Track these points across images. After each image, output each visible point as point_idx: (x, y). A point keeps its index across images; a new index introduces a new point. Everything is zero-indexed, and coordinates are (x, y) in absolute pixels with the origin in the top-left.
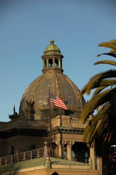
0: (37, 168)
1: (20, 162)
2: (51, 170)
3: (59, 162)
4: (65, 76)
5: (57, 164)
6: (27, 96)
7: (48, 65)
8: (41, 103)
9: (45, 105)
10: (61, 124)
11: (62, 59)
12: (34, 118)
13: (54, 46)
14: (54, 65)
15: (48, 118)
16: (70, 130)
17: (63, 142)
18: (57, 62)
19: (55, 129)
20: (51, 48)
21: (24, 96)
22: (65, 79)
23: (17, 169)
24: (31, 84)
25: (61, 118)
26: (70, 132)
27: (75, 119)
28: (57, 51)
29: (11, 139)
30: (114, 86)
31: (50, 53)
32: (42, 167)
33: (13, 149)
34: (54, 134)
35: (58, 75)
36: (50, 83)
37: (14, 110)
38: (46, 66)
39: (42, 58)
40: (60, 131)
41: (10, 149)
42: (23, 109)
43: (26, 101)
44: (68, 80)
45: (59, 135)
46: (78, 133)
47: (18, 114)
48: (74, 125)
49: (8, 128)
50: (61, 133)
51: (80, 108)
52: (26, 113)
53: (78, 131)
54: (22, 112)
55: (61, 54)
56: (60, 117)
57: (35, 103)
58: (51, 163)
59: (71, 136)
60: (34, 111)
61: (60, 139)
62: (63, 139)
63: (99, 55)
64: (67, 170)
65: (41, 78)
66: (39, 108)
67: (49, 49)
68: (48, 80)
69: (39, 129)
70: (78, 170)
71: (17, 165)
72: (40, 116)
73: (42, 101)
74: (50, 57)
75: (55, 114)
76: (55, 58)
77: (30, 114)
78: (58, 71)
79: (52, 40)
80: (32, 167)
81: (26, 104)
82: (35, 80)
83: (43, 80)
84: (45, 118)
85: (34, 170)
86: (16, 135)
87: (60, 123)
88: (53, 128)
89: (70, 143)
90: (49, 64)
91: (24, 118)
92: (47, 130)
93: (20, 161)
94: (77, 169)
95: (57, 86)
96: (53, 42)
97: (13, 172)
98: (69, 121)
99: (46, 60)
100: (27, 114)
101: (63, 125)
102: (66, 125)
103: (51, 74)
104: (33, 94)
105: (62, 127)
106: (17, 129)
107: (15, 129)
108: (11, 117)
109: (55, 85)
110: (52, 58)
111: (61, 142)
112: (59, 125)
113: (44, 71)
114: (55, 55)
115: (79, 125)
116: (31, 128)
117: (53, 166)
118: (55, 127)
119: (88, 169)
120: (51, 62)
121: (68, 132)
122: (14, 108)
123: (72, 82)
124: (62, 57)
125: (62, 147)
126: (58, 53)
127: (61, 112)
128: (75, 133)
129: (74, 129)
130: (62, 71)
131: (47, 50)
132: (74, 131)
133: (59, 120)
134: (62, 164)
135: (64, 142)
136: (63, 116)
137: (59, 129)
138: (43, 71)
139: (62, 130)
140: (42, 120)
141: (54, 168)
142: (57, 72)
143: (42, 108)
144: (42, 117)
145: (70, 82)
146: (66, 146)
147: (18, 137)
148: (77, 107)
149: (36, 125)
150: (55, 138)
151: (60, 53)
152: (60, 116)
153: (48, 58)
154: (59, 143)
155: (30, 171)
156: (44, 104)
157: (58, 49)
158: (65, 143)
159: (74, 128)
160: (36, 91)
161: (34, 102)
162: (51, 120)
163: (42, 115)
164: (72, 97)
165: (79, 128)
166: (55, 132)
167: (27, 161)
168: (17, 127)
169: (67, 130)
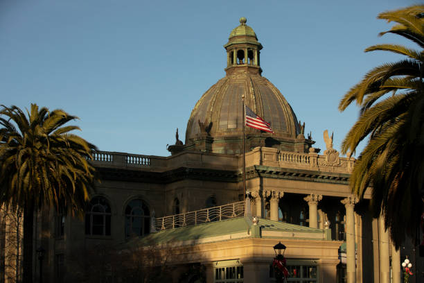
0: (235, 236)
1: (201, 226)
2: (262, 239)
3: (273, 226)
4: (265, 79)
5: (271, 230)
6: (200, 113)
7: (236, 61)
8: (225, 125)
9: (230, 129)
10: (261, 162)
11: (260, 51)
12: (212, 150)
13: (247, 28)
14: (246, 60)
15: (237, 152)
16: (277, 173)
17: (264, 193)
18: (251, 56)
19: (251, 170)
20: (241, 31)
21: (195, 113)
22: (266, 85)
23: (197, 237)
24: (207, 92)
25: (261, 151)
26: (276, 176)
27: (285, 153)
28: (252, 36)
29: (173, 186)
30: (398, 90)
31: (239, 41)
32: (245, 234)
33: (178, 203)
34: (249, 179)
35: (254, 77)
36: (241, 91)
37: (177, 136)
38: (232, 62)
39: (226, 48)
40: (259, 174)
41: (172, 204)
42: (193, 135)
43: (199, 121)
44: (270, 87)
45: (258, 180)
46: (291, 177)
47: (184, 143)
48: (284, 164)
49: (169, 167)
50: (261, 178)
51: (290, 136)
52: (197, 143)
53: (291, 174)
54: (191, 140)
55: (259, 42)
56: (260, 149)
57: (214, 124)
58: (260, 228)
59: (278, 182)
60: (213, 138)
61: (259, 188)
62: (264, 188)
63: (382, 34)
64: (288, 240)
65: (223, 83)
66: (221, 134)
67: (238, 34)
68: (236, 87)
69: (224, 169)
70: (307, 241)
71: (195, 230)
72: (222, 148)
73: (225, 123)
74: (240, 48)
75: (249, 145)
76: (248, 49)
77: (204, 144)
78: (253, 71)
79: (243, 19)
80: (225, 233)
81: (198, 127)
82: (214, 86)
83: (227, 85)
84: (232, 151)
85: (229, 240)
86: (183, 179)
87: (259, 160)
88: (248, 168)
89: (277, 194)
90: (238, 59)
91: (195, 150)
92: (236, 172)
93: (199, 223)
94: (305, 239)
95: (253, 97)
96: (245, 22)
97: (189, 242)
98: (274, 157)
99: (233, 53)
100: (201, 144)
101: (264, 164)
102: (271, 164)
103: (241, 77)
104: (210, 109)
105: (264, 167)
106: (186, 168)
107: (182, 168)
108: (171, 149)
109: (248, 94)
110: (243, 49)
111: (261, 192)
112: (257, 163)
113: (229, 71)
114: (248, 44)
115: (291, 164)
116: (209, 167)
117: (264, 233)
118: (252, 167)
119: (323, 239)
120: (241, 55)
121: (273, 176)
122: (177, 133)
123: (277, 90)
124: (260, 47)
125: (262, 201)
126: (252, 41)
127: (260, 142)
128: (285, 177)
129: (284, 171)
130: (260, 71)
131: (233, 35)
132: (284, 174)
133: (258, 154)
134: (279, 230)
135: (266, 192)
136: (264, 149)
137: (258, 171)
138: (226, 70)
139: (264, 172)
140: (226, 154)
141: (266, 237)
142: (252, 73)
143: (226, 134)
144: (226, 150)
145: (274, 91)
146: (268, 199)
147: (186, 183)
148: (285, 133)
149: (216, 164)
150: (250, 186)
151: (257, 40)
152: (259, 147)
153: (236, 48)
154: (258, 194)
155: (224, 241)
156: (230, 126)
157: (253, 34)
158: (268, 194)
159: (283, 169)
160: (215, 104)
161: (211, 124)
162: (246, 154)
163: (225, 147)
164: (277, 116)
165: (291, 170)
166: (251, 176)
167: (213, 224)
168: (185, 166)
169: (271, 172)
